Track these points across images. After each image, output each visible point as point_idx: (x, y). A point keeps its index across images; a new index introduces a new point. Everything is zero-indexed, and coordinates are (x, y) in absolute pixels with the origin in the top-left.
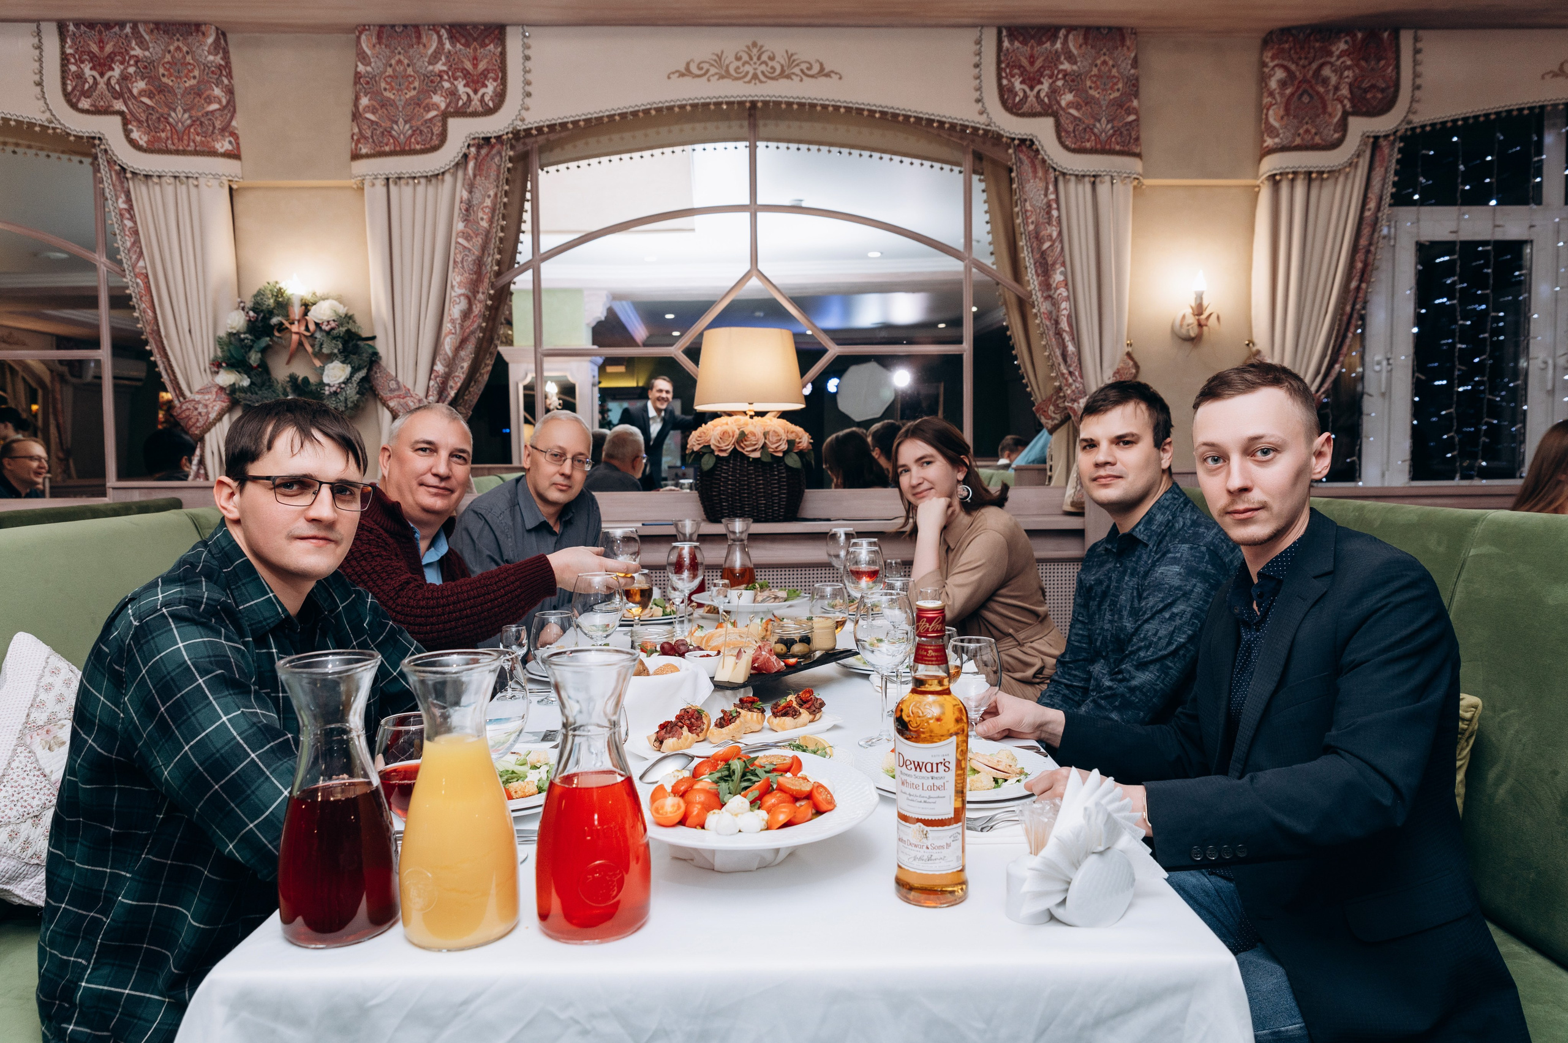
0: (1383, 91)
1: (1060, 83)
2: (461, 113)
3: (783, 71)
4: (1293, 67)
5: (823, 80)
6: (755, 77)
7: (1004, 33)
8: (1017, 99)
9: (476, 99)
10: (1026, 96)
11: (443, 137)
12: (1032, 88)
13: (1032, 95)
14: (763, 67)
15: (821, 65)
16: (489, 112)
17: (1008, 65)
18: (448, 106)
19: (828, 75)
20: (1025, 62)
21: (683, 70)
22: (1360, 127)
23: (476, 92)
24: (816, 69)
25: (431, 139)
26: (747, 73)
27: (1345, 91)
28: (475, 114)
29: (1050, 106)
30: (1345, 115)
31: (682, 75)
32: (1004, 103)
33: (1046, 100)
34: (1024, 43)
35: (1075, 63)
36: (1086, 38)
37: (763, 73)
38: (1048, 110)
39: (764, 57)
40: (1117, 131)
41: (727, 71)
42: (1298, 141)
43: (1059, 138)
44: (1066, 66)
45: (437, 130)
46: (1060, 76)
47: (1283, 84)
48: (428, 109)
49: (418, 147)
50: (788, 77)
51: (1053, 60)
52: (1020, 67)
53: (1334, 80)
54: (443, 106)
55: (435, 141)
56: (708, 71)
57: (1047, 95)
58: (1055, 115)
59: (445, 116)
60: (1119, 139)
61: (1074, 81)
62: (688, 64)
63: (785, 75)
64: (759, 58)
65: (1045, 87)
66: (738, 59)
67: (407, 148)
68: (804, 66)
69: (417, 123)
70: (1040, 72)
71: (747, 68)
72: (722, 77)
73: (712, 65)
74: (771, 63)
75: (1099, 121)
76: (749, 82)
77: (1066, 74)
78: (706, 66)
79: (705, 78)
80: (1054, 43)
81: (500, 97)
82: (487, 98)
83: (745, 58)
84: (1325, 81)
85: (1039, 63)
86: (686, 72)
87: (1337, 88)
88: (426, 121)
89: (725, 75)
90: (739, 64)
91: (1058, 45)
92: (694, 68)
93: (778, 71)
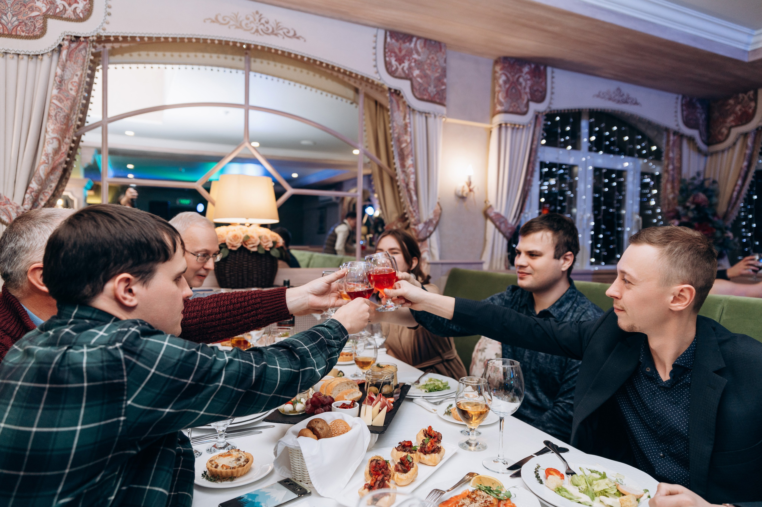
0: (541, 92)
1: (413, 64)
2: (58, 17)
3: (273, 31)
4: (509, 75)
5: (295, 40)
6: (257, 31)
7: (388, 34)
9: (70, 10)
10: (397, 68)
11: (43, 31)
12: (400, 64)
13: (400, 68)
14: (262, 27)
15: (295, 32)
16: (79, 20)
17: (389, 51)
18: (48, 10)
19: (298, 38)
20: (397, 51)
21: (214, 19)
22: (534, 107)
23: (70, 5)
24: (292, 34)
25: (34, 30)
26: (252, 28)
27: (528, 90)
28: (68, 19)
29: (408, 75)
30: (528, 101)
31: (213, 21)
32: (387, 69)
34: (397, 40)
36: (425, 44)
37: (262, 30)
38: (407, 77)
39: (263, 21)
40: (438, 93)
41: (241, 25)
42: (511, 110)
43: (413, 91)
44: (415, 56)
45: (39, 25)
47: (505, 82)
48: (32, 9)
49: (23, 34)
50: (276, 35)
51: (409, 53)
52: (395, 53)
53: (524, 84)
54: (44, 10)
55: (37, 32)
56: (229, 22)
57: (407, 69)
58: (411, 80)
59: (46, 17)
61: (419, 64)
62: (217, 16)
63: (274, 33)
64: (260, 21)
65: (406, 65)
66: (248, 19)
67: (14, 33)
68: (285, 31)
69: (21, 17)
70: (404, 57)
71: (252, 25)
72: (237, 27)
73: (232, 19)
74: (266, 25)
76: (254, 33)
77: (416, 61)
78: (228, 19)
79: (227, 26)
80: (410, 44)
81: (88, 12)
82: (78, 11)
83: (252, 19)
84: (520, 84)
85: (403, 53)
86: (216, 20)
87: (525, 88)
88: (30, 18)
89: (239, 26)
90: (248, 22)
91: (412, 45)
92: (220, 19)
93: (270, 30)
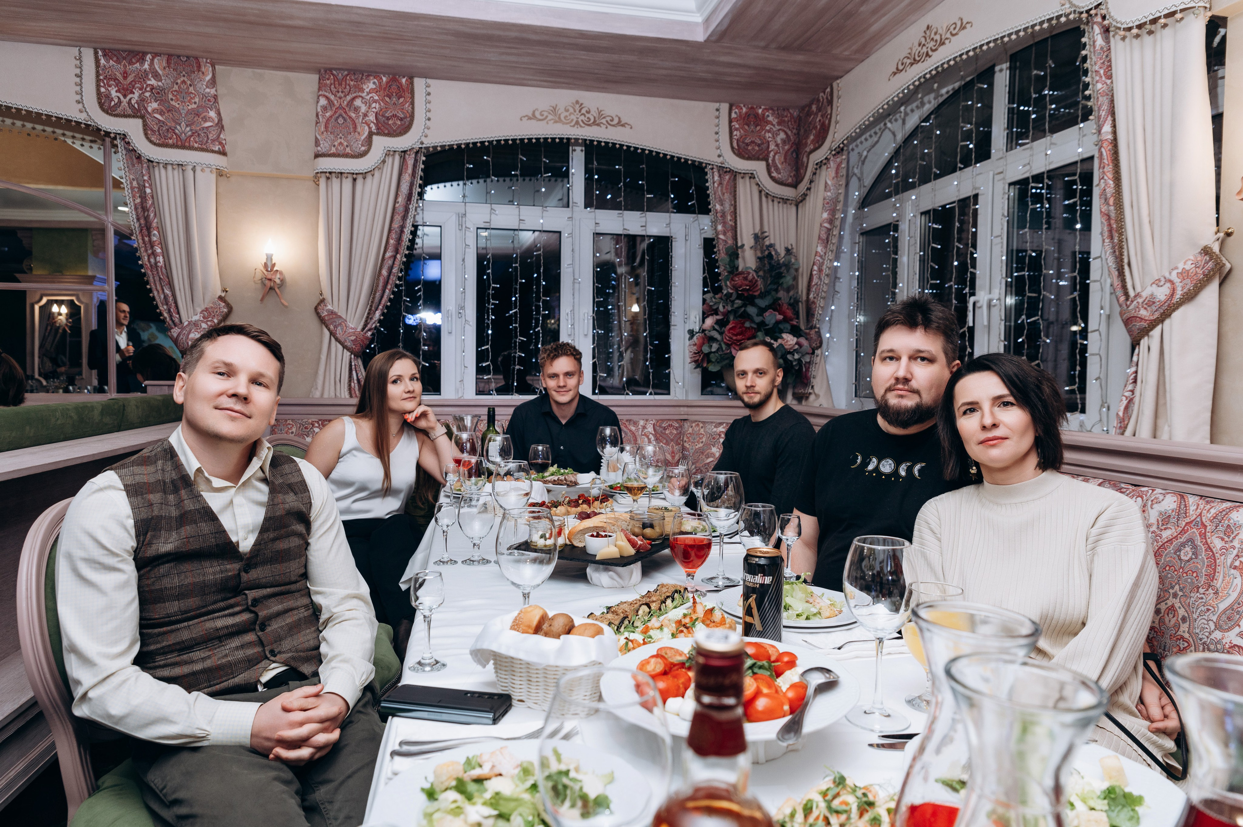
0: (401, 119)
1: (147, 94)
4: (332, 97)
7: (100, 53)
8: (113, 103)
10: (120, 101)
12: (125, 96)
13: (125, 101)
17: (105, 78)
20: (120, 77)
22: (381, 143)
27: (372, 117)
29: (139, 110)
30: (371, 134)
32: (101, 106)
33: (136, 106)
34: (118, 62)
35: (161, 80)
38: (137, 113)
42: (333, 150)
44: (153, 82)
46: (148, 89)
52: (115, 79)
53: (363, 109)
57: (137, 102)
58: (142, 117)
60: (197, 139)
61: (158, 94)
65: (135, 96)
70: (132, 84)
75: (180, 125)
77: (153, 88)
80: (142, 64)
84: (357, 110)
85: (130, 79)
87: (365, 115)
91: (146, 66)
